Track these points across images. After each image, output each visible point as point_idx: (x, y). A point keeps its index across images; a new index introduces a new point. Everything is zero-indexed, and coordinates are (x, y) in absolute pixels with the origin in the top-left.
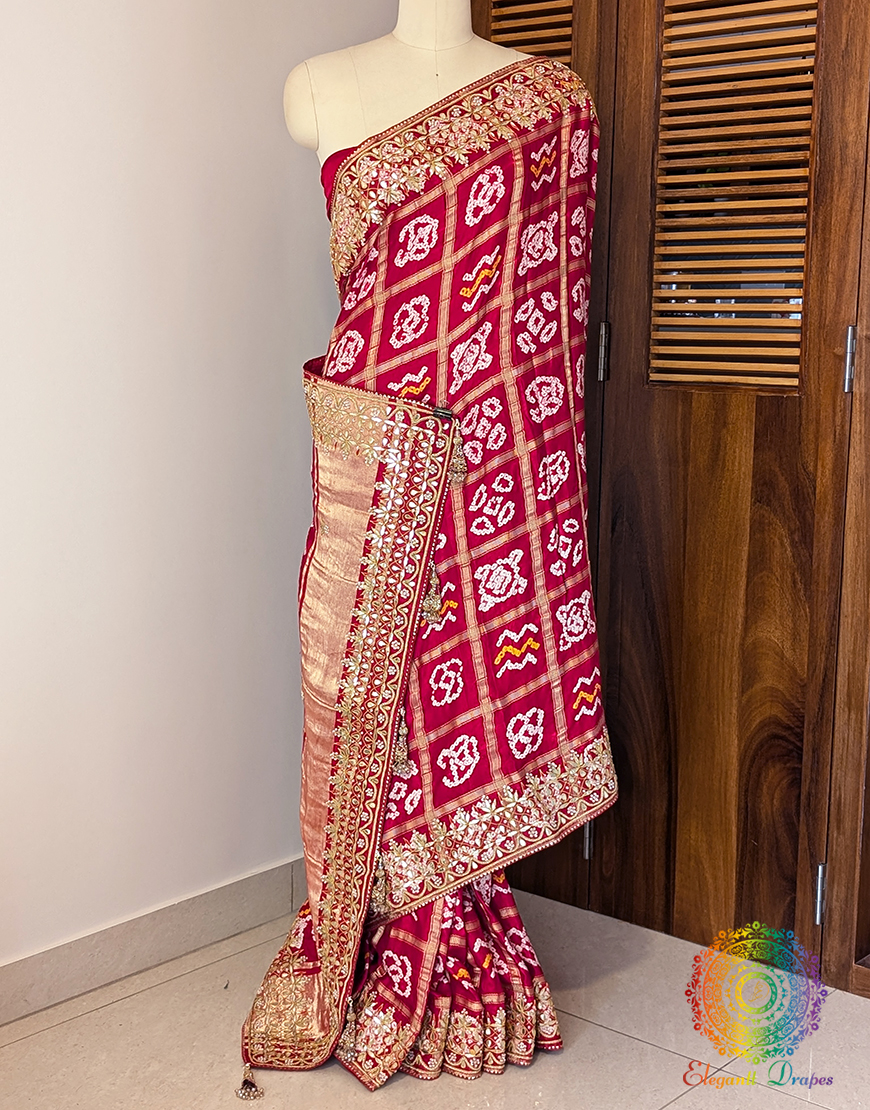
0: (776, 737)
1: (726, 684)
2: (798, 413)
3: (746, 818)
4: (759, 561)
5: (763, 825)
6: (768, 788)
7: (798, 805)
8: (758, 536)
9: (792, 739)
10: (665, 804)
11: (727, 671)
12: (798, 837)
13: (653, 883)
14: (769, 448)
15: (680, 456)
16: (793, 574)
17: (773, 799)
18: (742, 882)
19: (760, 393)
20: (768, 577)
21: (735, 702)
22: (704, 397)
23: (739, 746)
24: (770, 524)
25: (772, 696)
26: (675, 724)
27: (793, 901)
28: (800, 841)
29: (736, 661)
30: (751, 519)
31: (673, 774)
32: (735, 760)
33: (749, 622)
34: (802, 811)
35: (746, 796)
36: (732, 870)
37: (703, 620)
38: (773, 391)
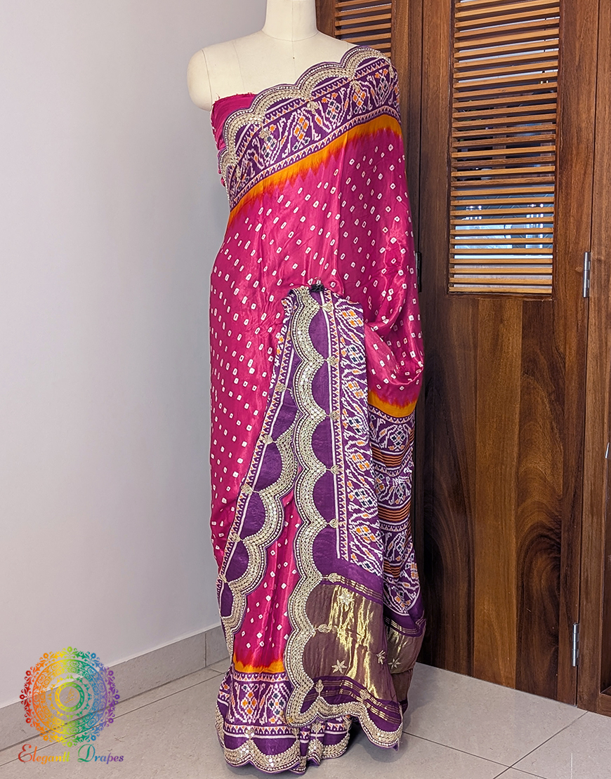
0: (542, 536)
1: (506, 500)
2: (552, 312)
3: (523, 593)
4: (527, 414)
5: (535, 598)
6: (538, 572)
7: (559, 583)
8: (526, 397)
9: (553, 537)
10: (466, 585)
11: (507, 491)
12: (558, 605)
13: (459, 641)
14: (533, 336)
15: (471, 342)
16: (551, 423)
17: (540, 580)
18: (521, 638)
19: (525, 299)
20: (534, 425)
21: (513, 512)
22: (487, 303)
23: (517, 543)
24: (534, 388)
25: (539, 508)
26: (472, 529)
27: (557, 650)
28: (560, 608)
29: (513, 484)
30: (521, 386)
31: (472, 564)
32: (514, 553)
33: (522, 457)
34: (561, 589)
35: (522, 578)
36: (513, 630)
37: (490, 454)
38: (534, 298)
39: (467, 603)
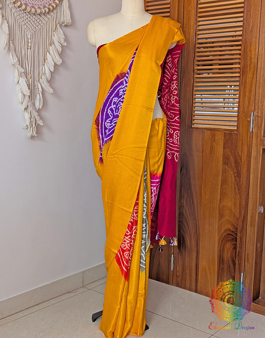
0: (229, 234)
1: (214, 218)
2: (236, 138)
3: (220, 259)
4: (224, 182)
5: (225, 261)
6: (227, 250)
7: (236, 255)
8: (224, 174)
9: (234, 235)
10: (196, 254)
11: (214, 214)
13: (192, 278)
14: (228, 148)
15: (201, 150)
16: (235, 186)
17: (228, 253)
18: (219, 278)
19: (225, 132)
20: (227, 186)
21: (217, 224)
22: (208, 133)
23: (218, 237)
24: (228, 170)
25: (228, 222)
26: (199, 230)
28: (236, 265)
29: (217, 212)
30: (222, 169)
31: (198, 245)
32: (217, 241)
33: (221, 200)
34: (237, 257)
35: (220, 252)
36: (216, 274)
37: (207, 199)
38: (229, 131)
39: (196, 262)
